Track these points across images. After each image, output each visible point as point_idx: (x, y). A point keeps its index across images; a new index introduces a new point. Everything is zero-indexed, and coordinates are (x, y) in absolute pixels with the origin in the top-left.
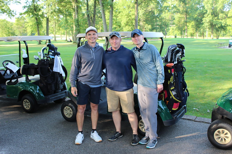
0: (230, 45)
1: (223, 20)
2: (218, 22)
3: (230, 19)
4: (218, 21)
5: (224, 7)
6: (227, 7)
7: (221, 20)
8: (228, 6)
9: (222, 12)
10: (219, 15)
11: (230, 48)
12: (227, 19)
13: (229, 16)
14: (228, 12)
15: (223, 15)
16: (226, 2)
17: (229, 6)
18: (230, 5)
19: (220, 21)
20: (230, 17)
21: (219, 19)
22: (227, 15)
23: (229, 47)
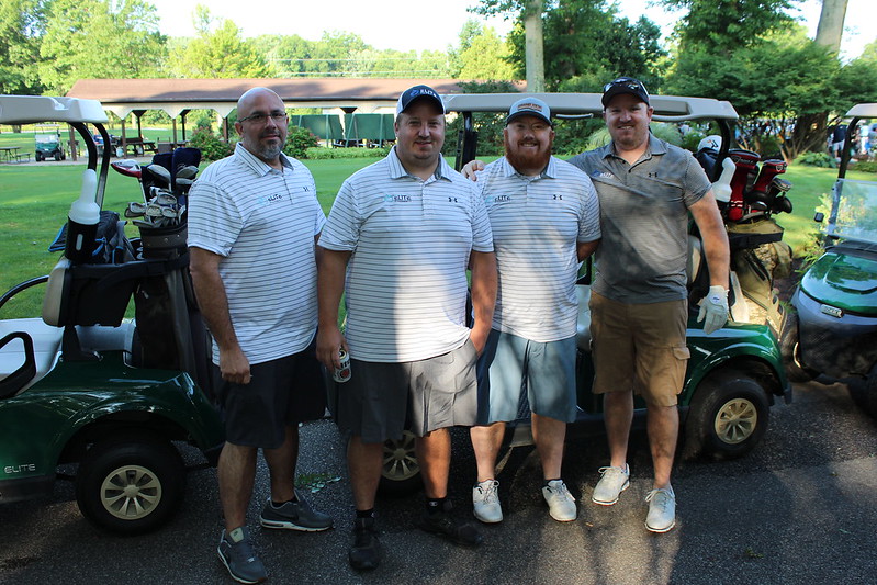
0: (39, 153)
1: (27, 69)
2: (9, 73)
3: (50, 66)
4: (8, 69)
5: (22, 22)
6: (34, 23)
7: (19, 66)
8: (36, 21)
9: (21, 40)
10: (10, 49)
11: (42, 163)
12: (38, 63)
13: (43, 55)
14: (40, 40)
15: (24, 51)
16: (29, 4)
17: (40, 19)
18: (42, 15)
19: (16, 70)
20: (47, 58)
21: (11, 64)
22: (38, 53)
23: (38, 160)
